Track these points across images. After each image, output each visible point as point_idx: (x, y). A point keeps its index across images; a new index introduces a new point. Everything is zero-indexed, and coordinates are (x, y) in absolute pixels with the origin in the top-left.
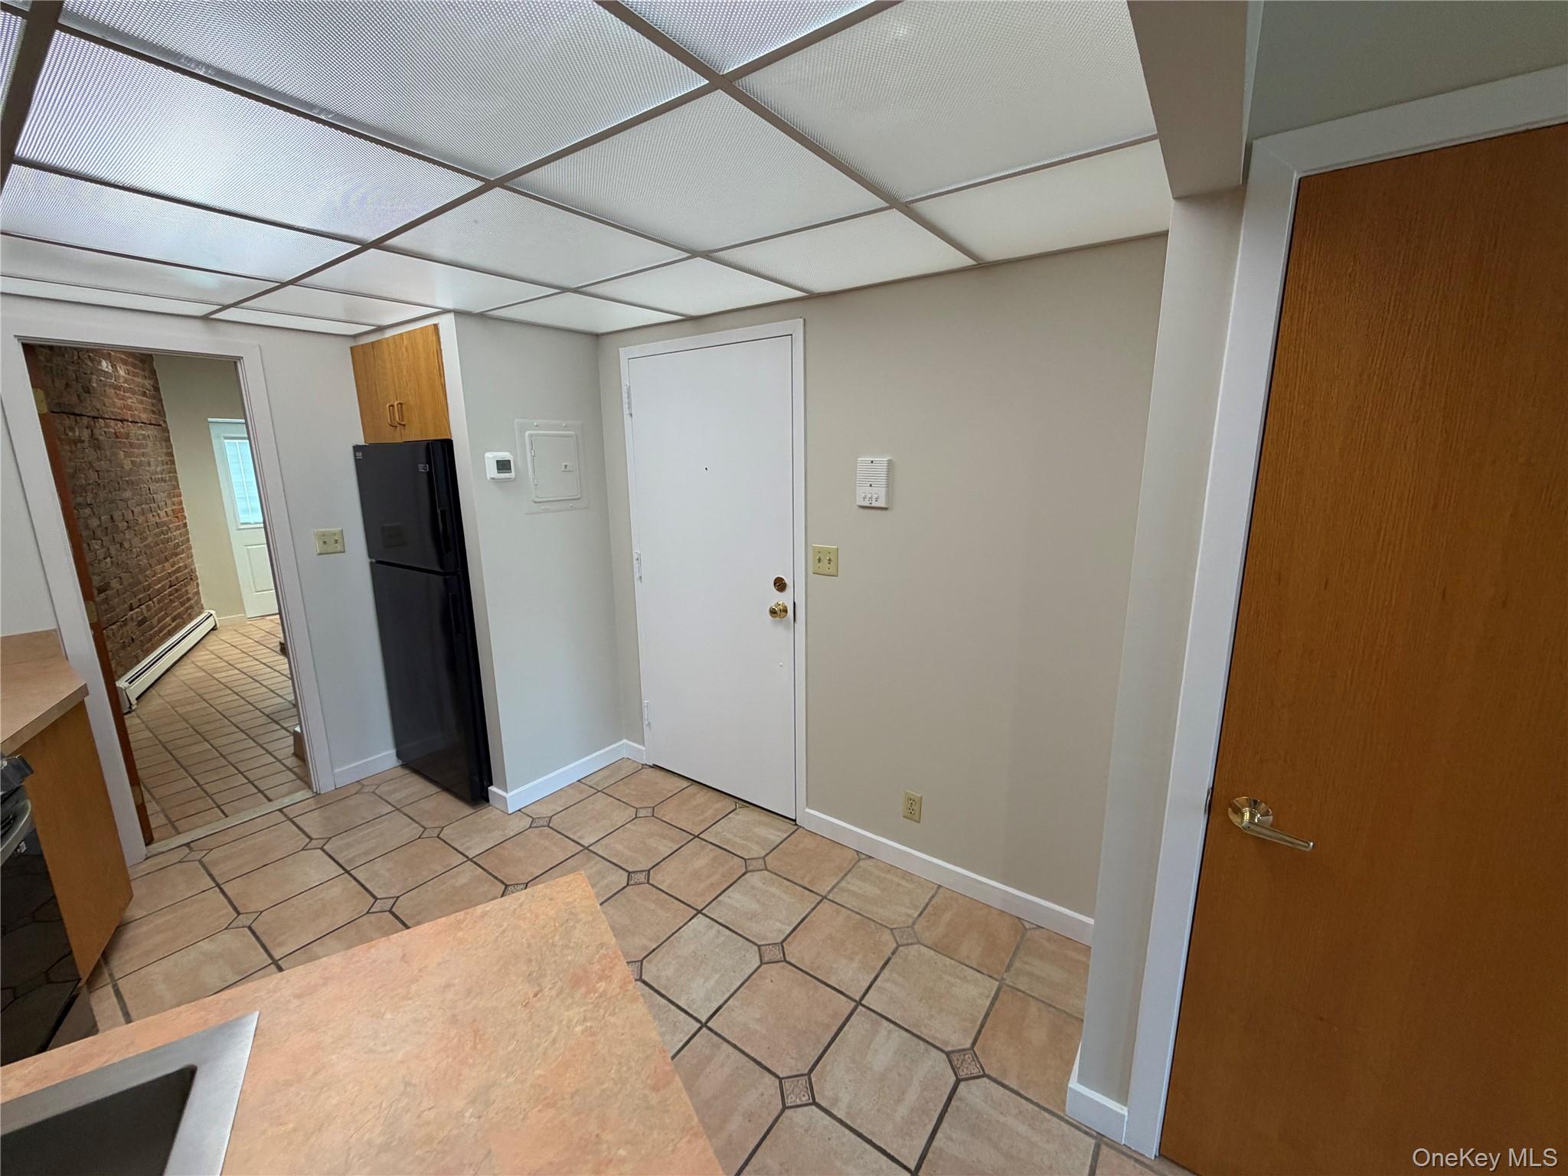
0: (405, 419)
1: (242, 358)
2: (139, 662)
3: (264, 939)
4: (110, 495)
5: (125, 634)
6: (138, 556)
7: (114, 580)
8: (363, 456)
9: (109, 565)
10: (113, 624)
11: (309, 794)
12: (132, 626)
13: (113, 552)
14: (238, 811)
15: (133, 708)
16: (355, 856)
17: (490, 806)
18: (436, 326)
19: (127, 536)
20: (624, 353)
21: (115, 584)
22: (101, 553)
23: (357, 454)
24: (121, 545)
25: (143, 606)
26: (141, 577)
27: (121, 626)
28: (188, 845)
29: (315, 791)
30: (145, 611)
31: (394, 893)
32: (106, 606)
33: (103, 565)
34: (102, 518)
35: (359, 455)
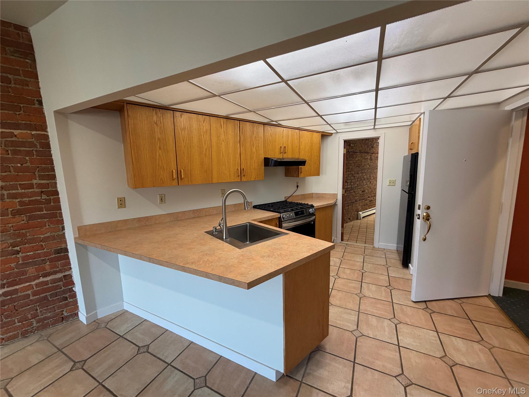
0: (413, 147)
1: (380, 136)
2: (367, 210)
3: (341, 263)
4: (371, 171)
5: (365, 203)
6: (374, 185)
7: (367, 190)
9: (366, 186)
10: (364, 200)
11: (373, 246)
12: (367, 201)
13: (368, 183)
14: (359, 243)
15: (361, 219)
16: (368, 261)
17: (408, 269)
18: (420, 118)
19: (373, 181)
21: (366, 191)
22: (365, 184)
24: (371, 182)
25: (372, 198)
26: (374, 191)
27: (365, 201)
28: (347, 244)
30: (372, 199)
31: (367, 271)
32: (363, 195)
33: (365, 186)
34: (368, 176)
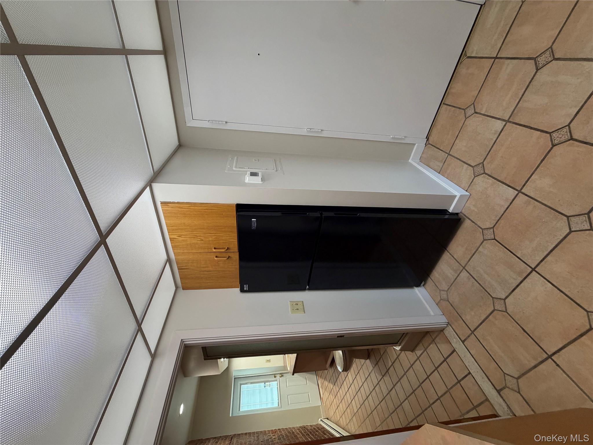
0: (225, 246)
1: (182, 340)
8: (246, 284)
11: (449, 329)
18: (162, 203)
20: (191, 123)
23: (245, 289)
29: (446, 326)
35: (246, 287)
